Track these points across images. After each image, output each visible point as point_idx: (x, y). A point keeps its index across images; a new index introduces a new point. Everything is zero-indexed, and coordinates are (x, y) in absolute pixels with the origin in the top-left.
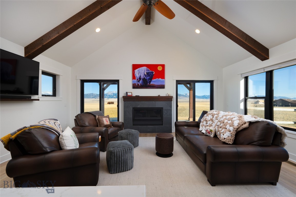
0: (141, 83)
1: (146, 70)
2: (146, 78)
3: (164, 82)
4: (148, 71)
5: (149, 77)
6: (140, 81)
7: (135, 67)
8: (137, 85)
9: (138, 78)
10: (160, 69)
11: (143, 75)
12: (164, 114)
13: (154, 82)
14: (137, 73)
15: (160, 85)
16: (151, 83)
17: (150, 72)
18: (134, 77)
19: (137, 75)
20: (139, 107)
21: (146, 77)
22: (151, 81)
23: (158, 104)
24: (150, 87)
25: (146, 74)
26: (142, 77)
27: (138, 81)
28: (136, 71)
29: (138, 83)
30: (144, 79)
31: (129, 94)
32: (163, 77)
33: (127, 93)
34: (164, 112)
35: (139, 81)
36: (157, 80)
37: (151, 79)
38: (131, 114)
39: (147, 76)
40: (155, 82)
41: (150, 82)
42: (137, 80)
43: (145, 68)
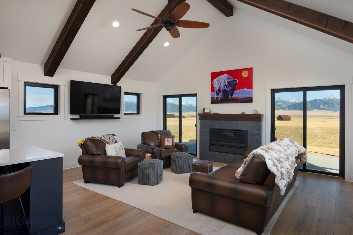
0: (220, 96)
1: (226, 78)
2: (226, 89)
3: (251, 93)
4: (229, 80)
5: (230, 88)
6: (220, 94)
8: (216, 99)
9: (217, 89)
10: (245, 74)
11: (223, 86)
12: (249, 139)
13: (237, 93)
14: (216, 83)
15: (243, 98)
16: (234, 96)
17: (232, 81)
18: (213, 89)
19: (216, 86)
20: (216, 127)
21: (227, 88)
22: (233, 93)
23: (241, 126)
24: (231, 102)
25: (227, 84)
26: (222, 88)
27: (217, 93)
28: (215, 80)
29: (217, 96)
30: (225, 91)
31: (207, 111)
32: (250, 86)
33: (204, 109)
34: (250, 137)
35: (218, 94)
36: (242, 90)
37: (233, 90)
38: (208, 136)
39: (228, 86)
40: (239, 93)
41: (232, 94)
42: (216, 92)
43: (225, 76)
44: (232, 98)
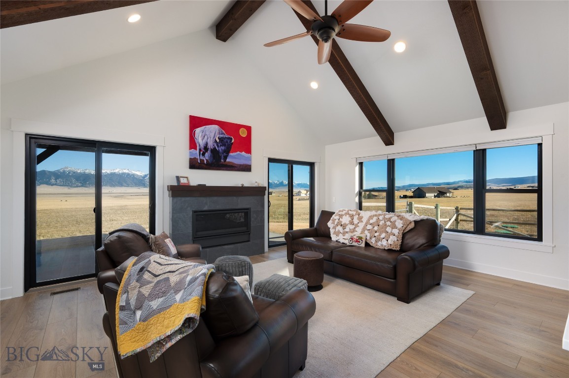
0: (207, 158)
1: (217, 131)
2: (217, 149)
3: (250, 159)
4: (222, 136)
5: (223, 148)
6: (206, 154)
7: (196, 122)
8: (199, 161)
9: (202, 146)
10: (243, 133)
11: (211, 142)
12: (252, 219)
14: (200, 136)
15: (240, 165)
16: (228, 160)
17: (226, 137)
18: (193, 144)
19: (200, 141)
20: (206, 208)
21: (218, 146)
22: (227, 156)
23: (242, 202)
24: (225, 168)
25: (218, 140)
26: (211, 145)
27: (201, 152)
28: (198, 131)
29: (202, 158)
30: (214, 151)
31: (183, 181)
32: (249, 151)
33: (178, 178)
34: (253, 217)
35: (203, 154)
36: (239, 154)
37: (227, 152)
38: (190, 225)
39: (219, 145)
40: (234, 157)
41: (226, 158)
42: (200, 150)
43: (215, 127)
44: (226, 163)
